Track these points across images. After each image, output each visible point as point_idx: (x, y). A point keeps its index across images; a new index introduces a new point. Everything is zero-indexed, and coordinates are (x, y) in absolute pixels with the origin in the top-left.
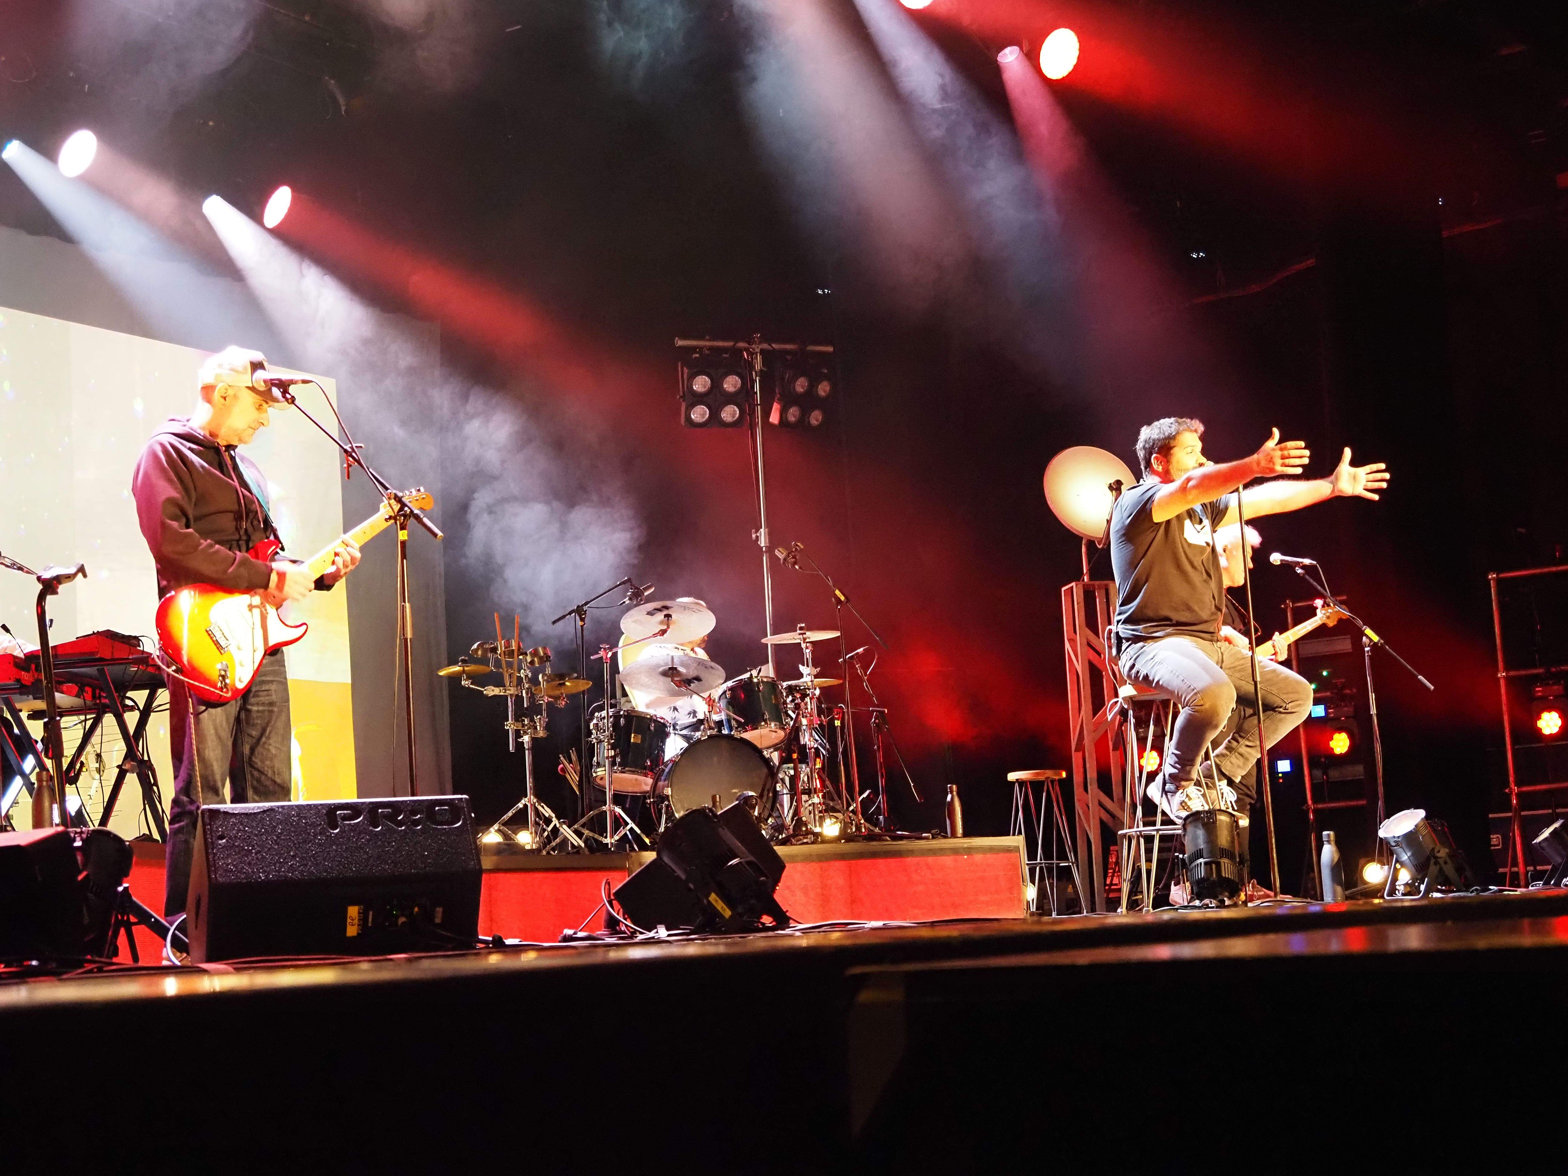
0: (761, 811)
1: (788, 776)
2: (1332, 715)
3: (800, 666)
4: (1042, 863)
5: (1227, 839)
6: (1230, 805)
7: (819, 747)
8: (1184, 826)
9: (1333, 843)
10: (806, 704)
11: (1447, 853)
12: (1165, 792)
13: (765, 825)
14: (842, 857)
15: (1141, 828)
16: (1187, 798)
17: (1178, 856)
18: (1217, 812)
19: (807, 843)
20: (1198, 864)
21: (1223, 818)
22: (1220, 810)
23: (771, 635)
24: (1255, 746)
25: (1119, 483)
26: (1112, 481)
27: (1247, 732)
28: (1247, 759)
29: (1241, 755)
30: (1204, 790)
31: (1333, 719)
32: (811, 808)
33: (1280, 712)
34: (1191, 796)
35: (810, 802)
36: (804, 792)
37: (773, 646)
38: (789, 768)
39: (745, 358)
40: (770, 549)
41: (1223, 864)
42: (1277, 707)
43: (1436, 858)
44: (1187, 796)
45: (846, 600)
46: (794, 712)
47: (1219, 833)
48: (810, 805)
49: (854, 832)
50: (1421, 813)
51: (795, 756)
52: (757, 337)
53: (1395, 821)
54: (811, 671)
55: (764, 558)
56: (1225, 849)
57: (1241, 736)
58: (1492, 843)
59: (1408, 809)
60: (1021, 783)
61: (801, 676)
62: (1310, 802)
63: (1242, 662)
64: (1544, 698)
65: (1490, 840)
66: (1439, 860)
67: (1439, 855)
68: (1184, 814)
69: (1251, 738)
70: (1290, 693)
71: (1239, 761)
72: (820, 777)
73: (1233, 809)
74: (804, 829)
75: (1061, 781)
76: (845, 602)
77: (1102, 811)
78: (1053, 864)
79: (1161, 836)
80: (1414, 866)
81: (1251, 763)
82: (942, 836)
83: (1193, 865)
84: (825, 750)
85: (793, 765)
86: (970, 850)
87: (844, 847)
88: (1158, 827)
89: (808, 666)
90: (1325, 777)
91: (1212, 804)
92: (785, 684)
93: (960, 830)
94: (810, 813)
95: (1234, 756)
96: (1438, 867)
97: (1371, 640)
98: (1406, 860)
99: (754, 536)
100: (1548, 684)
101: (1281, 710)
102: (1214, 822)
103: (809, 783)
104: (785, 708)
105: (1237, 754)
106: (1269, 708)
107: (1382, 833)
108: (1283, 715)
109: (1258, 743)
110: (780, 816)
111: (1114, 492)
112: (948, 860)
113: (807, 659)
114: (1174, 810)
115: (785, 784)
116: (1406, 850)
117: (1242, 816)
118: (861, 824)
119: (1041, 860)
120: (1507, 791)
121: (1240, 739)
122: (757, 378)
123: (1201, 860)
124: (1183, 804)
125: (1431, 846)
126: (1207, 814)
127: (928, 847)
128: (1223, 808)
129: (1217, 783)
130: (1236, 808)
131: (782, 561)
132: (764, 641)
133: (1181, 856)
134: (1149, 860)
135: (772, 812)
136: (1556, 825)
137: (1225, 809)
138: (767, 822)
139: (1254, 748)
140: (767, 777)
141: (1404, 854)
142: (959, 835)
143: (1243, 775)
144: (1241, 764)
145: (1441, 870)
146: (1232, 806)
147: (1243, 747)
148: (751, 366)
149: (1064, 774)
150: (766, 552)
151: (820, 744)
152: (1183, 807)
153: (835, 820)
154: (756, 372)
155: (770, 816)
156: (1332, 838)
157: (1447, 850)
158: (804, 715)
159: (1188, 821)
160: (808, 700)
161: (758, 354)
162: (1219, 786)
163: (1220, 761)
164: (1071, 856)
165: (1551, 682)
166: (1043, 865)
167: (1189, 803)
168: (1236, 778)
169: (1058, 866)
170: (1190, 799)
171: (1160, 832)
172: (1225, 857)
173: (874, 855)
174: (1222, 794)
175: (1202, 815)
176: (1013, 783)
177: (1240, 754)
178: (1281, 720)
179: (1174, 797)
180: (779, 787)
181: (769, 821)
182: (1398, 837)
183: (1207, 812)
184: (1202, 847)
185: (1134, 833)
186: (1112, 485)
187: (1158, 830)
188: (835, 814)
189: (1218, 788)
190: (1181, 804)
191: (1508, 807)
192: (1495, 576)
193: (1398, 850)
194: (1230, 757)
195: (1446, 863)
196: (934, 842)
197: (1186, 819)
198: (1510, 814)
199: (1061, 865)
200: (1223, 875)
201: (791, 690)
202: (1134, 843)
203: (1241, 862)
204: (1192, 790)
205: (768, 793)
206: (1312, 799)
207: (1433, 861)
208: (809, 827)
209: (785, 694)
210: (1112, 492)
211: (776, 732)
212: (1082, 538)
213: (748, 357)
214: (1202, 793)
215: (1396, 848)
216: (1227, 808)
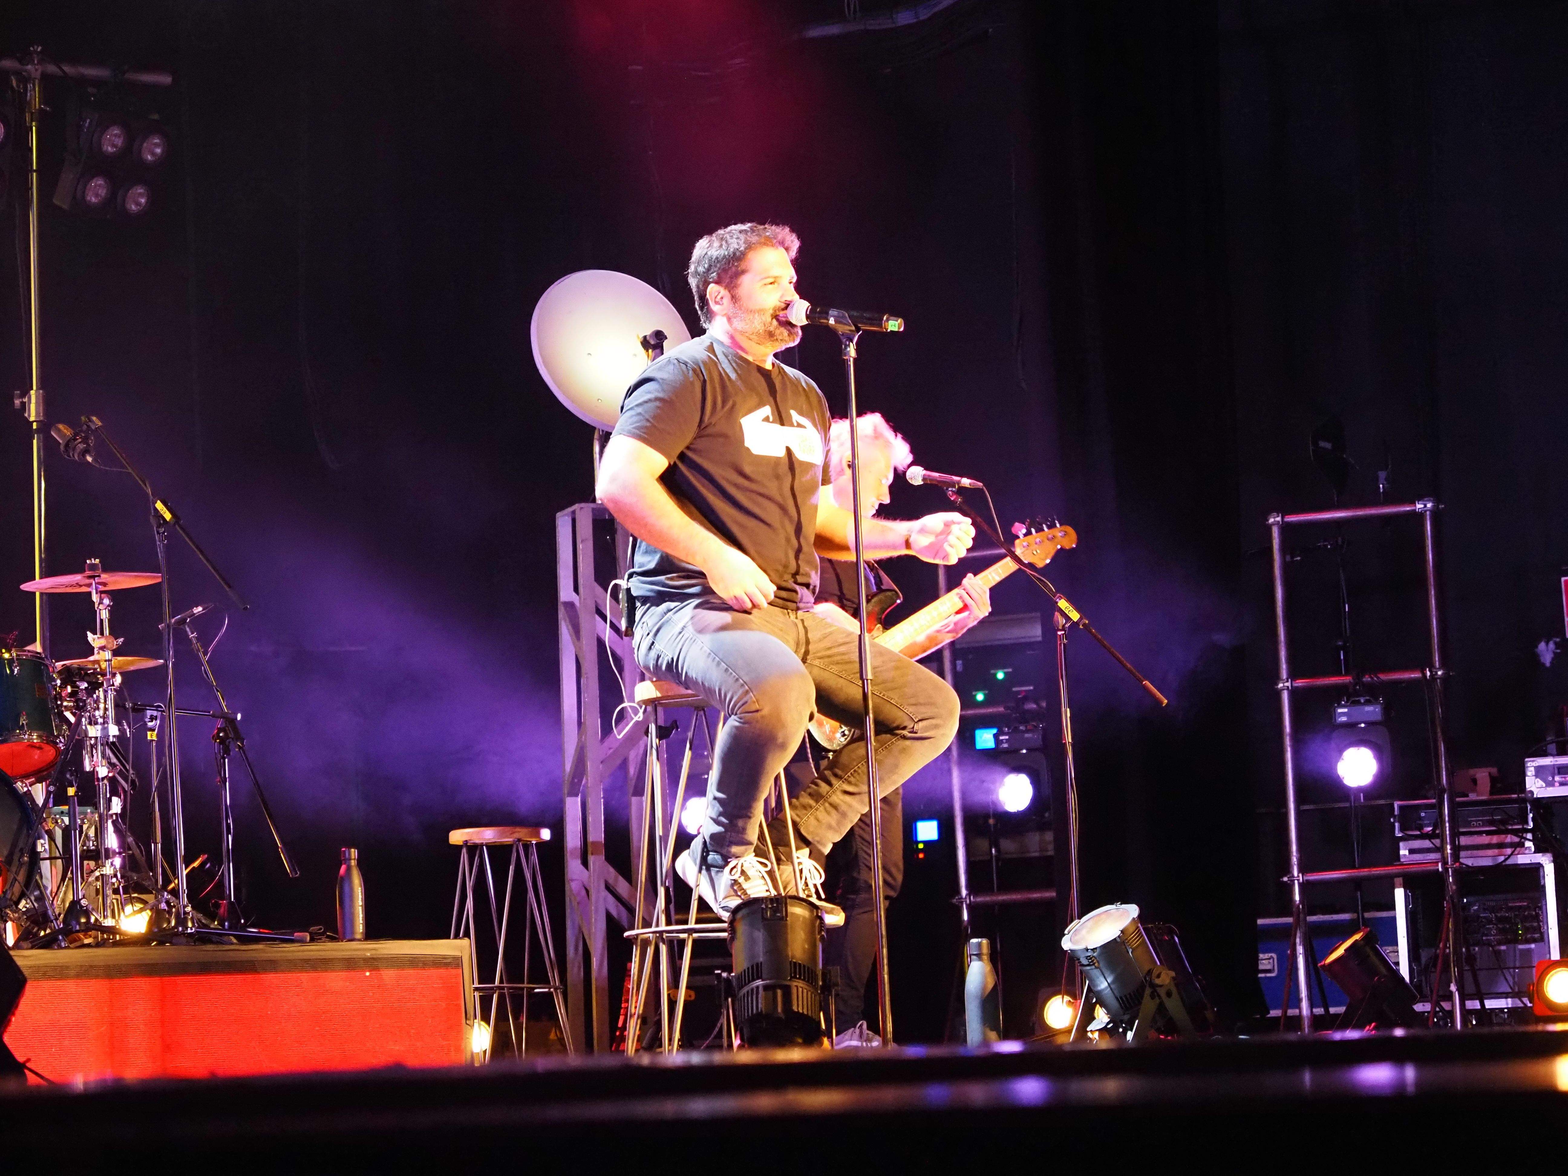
0: (7, 887)
1: (60, 827)
2: (1005, 745)
3: (89, 634)
4: (503, 988)
5: (804, 948)
6: (813, 890)
7: (117, 775)
8: (732, 922)
9: (985, 957)
10: (97, 701)
11: (1174, 979)
12: (705, 864)
13: (14, 912)
14: (149, 970)
15: (663, 927)
16: (743, 878)
17: (720, 975)
18: (788, 900)
19: (89, 946)
20: (752, 990)
21: (798, 911)
22: (796, 898)
23: (41, 578)
24: (859, 794)
25: (660, 336)
26: (648, 332)
27: (845, 769)
28: (844, 815)
29: (835, 807)
30: (772, 863)
31: (1006, 752)
32: (99, 884)
33: (904, 737)
34: (749, 873)
35: (97, 873)
36: (88, 855)
37: (44, 597)
38: (62, 812)
39: (12, 87)
40: (45, 427)
41: (794, 991)
42: (898, 728)
43: (1153, 986)
44: (743, 872)
45: (174, 520)
46: (74, 714)
47: (790, 937)
48: (97, 879)
49: (174, 928)
50: (1133, 910)
51: (71, 791)
52: (35, 51)
53: (1089, 924)
54: (108, 642)
55: (35, 442)
56: (800, 964)
57: (836, 775)
58: (1261, 967)
59: (1112, 904)
60: (473, 849)
61: (90, 651)
62: (964, 892)
63: (842, 649)
64: (1351, 726)
65: (1256, 960)
66: (1158, 989)
67: (1158, 981)
68: (734, 902)
69: (852, 779)
70: (921, 704)
71: (833, 818)
72: (117, 830)
73: (819, 898)
74: (83, 920)
75: (542, 845)
76: (172, 522)
77: (611, 899)
78: (522, 989)
79: (695, 941)
80: (1117, 998)
81: (852, 822)
82: (328, 937)
83: (745, 990)
84: (127, 782)
85: (67, 807)
86: (373, 963)
87: (154, 953)
88: (692, 925)
89: (102, 634)
90: (993, 851)
91: (785, 888)
92: (59, 665)
93: (360, 927)
94: (97, 891)
95: (822, 808)
96: (1157, 1001)
97: (1068, 618)
98: (1106, 988)
99: (17, 402)
100: (1358, 703)
101: (905, 732)
102: (784, 918)
103: (97, 840)
104: (58, 706)
105: (827, 805)
106: (885, 728)
107: (1067, 944)
108: (908, 742)
109: (865, 788)
110: (41, 899)
111: (650, 351)
112: (335, 980)
113: (101, 621)
114: (720, 897)
115: (54, 841)
116: (1104, 970)
117: (833, 909)
118: (185, 913)
119: (501, 981)
120: (1285, 879)
121: (834, 780)
122: (34, 124)
123: (759, 982)
124: (735, 888)
125: (1147, 967)
126: (772, 904)
127: (301, 955)
128: (802, 895)
129: (795, 854)
130: (823, 896)
131: (62, 447)
132: (26, 587)
133: (724, 975)
134: (674, 983)
135: (27, 890)
136: (1357, 937)
137: (805, 897)
138: (17, 907)
139: (857, 797)
140: (20, 829)
141: (1102, 979)
142: (358, 936)
143: (836, 841)
144: (834, 823)
145: (1161, 1008)
146: (817, 892)
147: (839, 793)
148: (22, 103)
149: (546, 834)
150: (38, 431)
151: (120, 773)
152: (735, 891)
153: (142, 906)
154: (32, 113)
155: (23, 895)
156: (985, 950)
157: (1173, 974)
158: (93, 719)
159: (739, 915)
160: (100, 693)
161: (37, 81)
162: (798, 858)
163: (797, 815)
164: (554, 977)
165: (1362, 701)
166: (506, 991)
167: (745, 886)
168: (824, 845)
169: (531, 995)
170: (747, 878)
171: (695, 935)
172: (800, 978)
173: (206, 968)
174: (801, 871)
175: (764, 906)
176: (458, 848)
177: (831, 804)
178: (904, 750)
179: (720, 874)
180: (42, 845)
181: (21, 906)
182: (1093, 950)
183: (771, 900)
184: (761, 959)
185: (651, 935)
186: (648, 338)
187: (690, 931)
188: (143, 896)
189: (796, 861)
190: (732, 886)
191: (1284, 906)
192: (1279, 519)
193: (1095, 973)
194: (817, 810)
195: (1169, 994)
196: (314, 947)
197: (735, 911)
198: (1290, 920)
199: (536, 990)
200: (795, 1008)
201: (69, 676)
202: (650, 951)
203: (826, 989)
204: (749, 861)
205: (22, 856)
206: (968, 887)
207: (1148, 991)
208: (93, 920)
209: (59, 682)
210: (647, 351)
211: (40, 748)
212: (594, 428)
213: (18, 86)
214: (768, 869)
215: (1088, 968)
216: (808, 896)
